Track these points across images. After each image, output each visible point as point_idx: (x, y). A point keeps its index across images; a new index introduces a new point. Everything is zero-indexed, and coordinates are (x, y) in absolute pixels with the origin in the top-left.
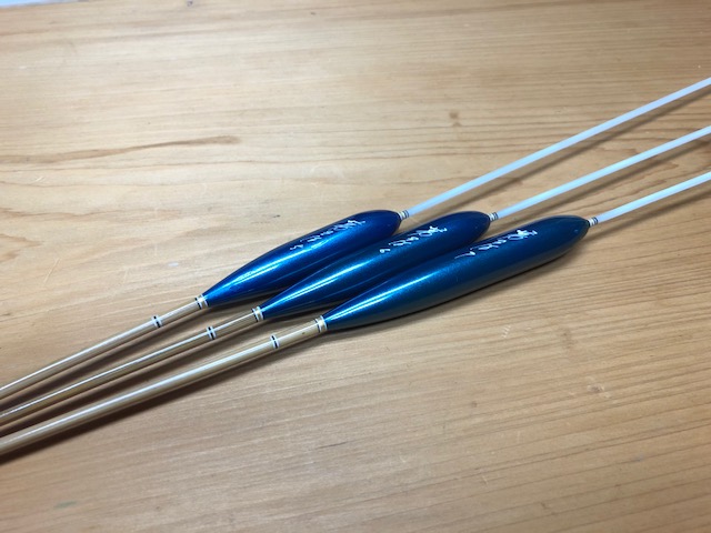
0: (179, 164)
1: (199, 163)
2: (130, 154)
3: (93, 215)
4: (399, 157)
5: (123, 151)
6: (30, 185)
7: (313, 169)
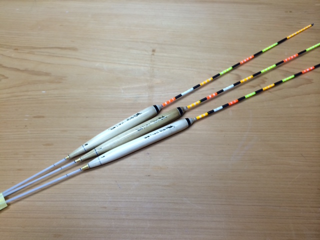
0: (56, 56)
1: (62, 57)
2: (42, 50)
3: (25, 71)
4: (127, 65)
5: (40, 48)
6: (9, 57)
7: (97, 65)
